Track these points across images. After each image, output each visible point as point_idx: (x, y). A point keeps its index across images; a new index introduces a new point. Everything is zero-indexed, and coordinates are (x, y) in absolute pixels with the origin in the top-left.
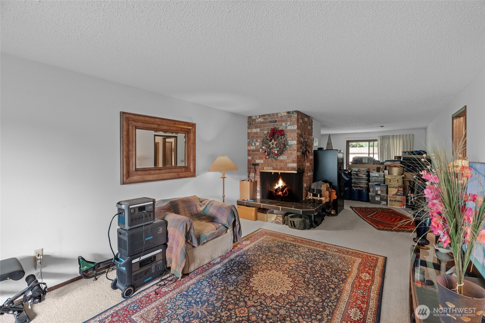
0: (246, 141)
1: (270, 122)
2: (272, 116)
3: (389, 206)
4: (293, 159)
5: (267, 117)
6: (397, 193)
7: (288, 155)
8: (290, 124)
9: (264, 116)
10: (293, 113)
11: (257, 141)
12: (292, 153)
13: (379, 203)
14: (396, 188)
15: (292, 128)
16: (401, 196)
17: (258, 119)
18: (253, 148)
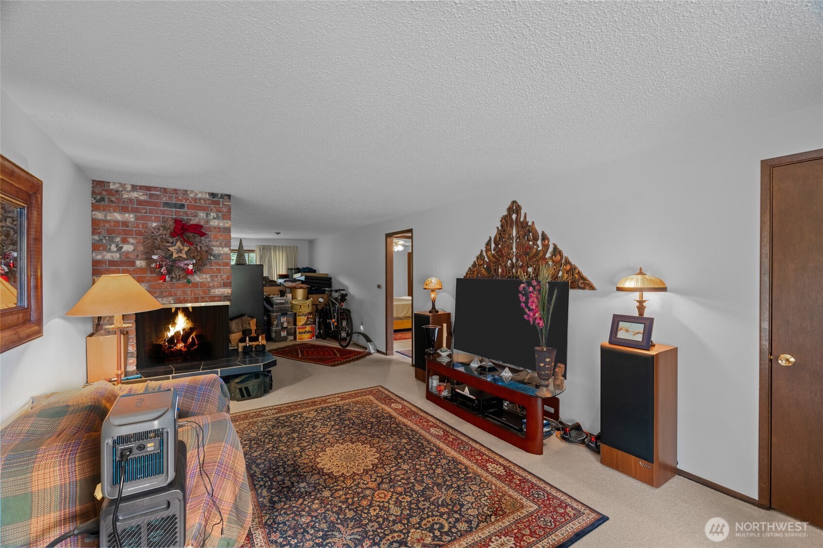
0: (88, 238)
1: (166, 204)
2: (170, 193)
3: (298, 341)
4: (223, 280)
5: (158, 193)
6: (307, 321)
7: (214, 273)
8: (215, 217)
9: (148, 188)
10: (224, 198)
11: (125, 241)
12: (220, 269)
13: (285, 339)
14: (305, 315)
15: (221, 224)
16: (311, 324)
17: (130, 192)
18: (112, 256)
